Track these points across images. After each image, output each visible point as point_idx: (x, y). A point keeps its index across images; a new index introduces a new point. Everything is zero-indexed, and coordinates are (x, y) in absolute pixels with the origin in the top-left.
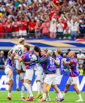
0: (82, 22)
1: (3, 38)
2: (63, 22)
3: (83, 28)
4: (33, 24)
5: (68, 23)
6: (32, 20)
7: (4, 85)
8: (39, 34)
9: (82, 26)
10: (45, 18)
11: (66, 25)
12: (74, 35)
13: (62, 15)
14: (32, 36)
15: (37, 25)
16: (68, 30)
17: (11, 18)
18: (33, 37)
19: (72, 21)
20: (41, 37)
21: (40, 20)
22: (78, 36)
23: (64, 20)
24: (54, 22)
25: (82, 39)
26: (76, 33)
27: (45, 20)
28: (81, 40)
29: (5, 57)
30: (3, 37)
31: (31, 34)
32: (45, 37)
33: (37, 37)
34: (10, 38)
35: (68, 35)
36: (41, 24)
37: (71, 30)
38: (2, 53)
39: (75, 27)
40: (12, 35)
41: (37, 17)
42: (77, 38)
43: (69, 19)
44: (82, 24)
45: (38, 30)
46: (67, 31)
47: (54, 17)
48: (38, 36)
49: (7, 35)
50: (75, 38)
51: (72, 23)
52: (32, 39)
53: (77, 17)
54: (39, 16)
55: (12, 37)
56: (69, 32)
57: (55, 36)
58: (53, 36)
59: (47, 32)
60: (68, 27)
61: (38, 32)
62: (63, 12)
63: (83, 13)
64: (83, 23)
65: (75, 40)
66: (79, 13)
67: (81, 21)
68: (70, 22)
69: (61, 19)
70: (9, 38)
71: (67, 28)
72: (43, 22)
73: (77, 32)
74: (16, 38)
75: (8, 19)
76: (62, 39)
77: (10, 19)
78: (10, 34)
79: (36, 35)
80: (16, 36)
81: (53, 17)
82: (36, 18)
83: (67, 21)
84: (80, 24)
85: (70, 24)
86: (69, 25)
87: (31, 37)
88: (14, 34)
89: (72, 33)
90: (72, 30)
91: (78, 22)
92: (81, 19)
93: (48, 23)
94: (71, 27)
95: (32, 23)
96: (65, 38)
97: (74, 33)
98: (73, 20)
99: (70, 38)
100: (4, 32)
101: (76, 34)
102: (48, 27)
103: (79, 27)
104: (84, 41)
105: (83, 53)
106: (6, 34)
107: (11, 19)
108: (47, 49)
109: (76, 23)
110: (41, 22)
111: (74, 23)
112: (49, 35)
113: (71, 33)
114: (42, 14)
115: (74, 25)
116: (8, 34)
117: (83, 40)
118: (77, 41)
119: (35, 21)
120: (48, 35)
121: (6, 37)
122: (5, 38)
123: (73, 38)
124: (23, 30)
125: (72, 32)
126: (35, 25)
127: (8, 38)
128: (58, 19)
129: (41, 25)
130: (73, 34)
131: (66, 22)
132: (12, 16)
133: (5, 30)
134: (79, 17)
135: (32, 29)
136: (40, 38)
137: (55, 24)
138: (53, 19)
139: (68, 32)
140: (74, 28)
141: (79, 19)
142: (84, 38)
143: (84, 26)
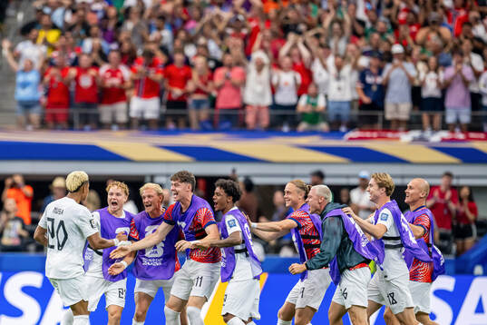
0: (370, 64)
1: (63, 129)
3: (375, 88)
4: (182, 73)
5: (317, 68)
6: (178, 58)
8: (204, 113)
9: (369, 80)
10: (228, 51)
12: (338, 116)
14: (176, 120)
16: (316, 96)
17: (93, 50)
18: (182, 123)
19: (331, 61)
20: (210, 126)
22: (356, 119)
24: (260, 67)
25: (372, 131)
26: (346, 107)
27: (228, 59)
28: (368, 134)
30: (65, 125)
32: (227, 125)
33: (195, 125)
34: (92, 130)
35: (314, 117)
36: (213, 70)
37: (326, 96)
38: (60, 188)
39: (342, 83)
40: (97, 116)
41: (197, 46)
42: (351, 126)
43: (321, 51)
44: (372, 74)
45: (198, 97)
46: (312, 100)
47: (262, 47)
48: (200, 122)
49: (81, 116)
50: (343, 129)
51: (333, 69)
52: (176, 132)
53: (352, 47)
54: (202, 41)
55: (100, 126)
56: (321, 103)
57: (265, 121)
58: (257, 119)
59: (235, 104)
60: (317, 87)
61: (198, 104)
62: (296, 25)
63: (373, 30)
64: (374, 70)
65: (343, 134)
66: (359, 29)
67: (364, 62)
68: (325, 67)
69: (289, 55)
70: (87, 127)
71: (311, 89)
72: (219, 64)
73: (351, 103)
74: (115, 127)
75: (83, 54)
76: (294, 133)
77: (89, 55)
78: (92, 111)
79: (193, 114)
80: (114, 122)
81: (257, 44)
82: (190, 51)
83: (313, 59)
84: (363, 74)
85: (324, 74)
86: (320, 75)
87: (171, 126)
88: (105, 112)
89: (331, 107)
90: (331, 98)
91: (355, 66)
92: (365, 54)
94: (327, 83)
95: (179, 70)
96: (303, 126)
97: (339, 109)
98: (337, 55)
99: (323, 126)
100: (68, 104)
101: (345, 112)
103: (360, 86)
104: (379, 137)
106: (75, 112)
107: (95, 56)
108: (234, 171)
109: (347, 70)
110: (212, 64)
111: (339, 68)
112: (245, 115)
113: (327, 108)
114: (214, 33)
115: (338, 78)
116: (84, 111)
117: (375, 135)
118: (350, 139)
119: (187, 62)
120: (236, 115)
121: (77, 125)
122: (71, 126)
123: (336, 127)
125: (334, 102)
126: (188, 77)
127: (82, 130)
128: (276, 54)
129: (211, 78)
130: (336, 112)
133: (73, 95)
134: (358, 47)
135: (177, 92)
136: (208, 126)
137: (265, 72)
138: (258, 55)
139: (314, 105)
140: (339, 89)
141: (357, 52)
142: (379, 126)
143: (379, 80)
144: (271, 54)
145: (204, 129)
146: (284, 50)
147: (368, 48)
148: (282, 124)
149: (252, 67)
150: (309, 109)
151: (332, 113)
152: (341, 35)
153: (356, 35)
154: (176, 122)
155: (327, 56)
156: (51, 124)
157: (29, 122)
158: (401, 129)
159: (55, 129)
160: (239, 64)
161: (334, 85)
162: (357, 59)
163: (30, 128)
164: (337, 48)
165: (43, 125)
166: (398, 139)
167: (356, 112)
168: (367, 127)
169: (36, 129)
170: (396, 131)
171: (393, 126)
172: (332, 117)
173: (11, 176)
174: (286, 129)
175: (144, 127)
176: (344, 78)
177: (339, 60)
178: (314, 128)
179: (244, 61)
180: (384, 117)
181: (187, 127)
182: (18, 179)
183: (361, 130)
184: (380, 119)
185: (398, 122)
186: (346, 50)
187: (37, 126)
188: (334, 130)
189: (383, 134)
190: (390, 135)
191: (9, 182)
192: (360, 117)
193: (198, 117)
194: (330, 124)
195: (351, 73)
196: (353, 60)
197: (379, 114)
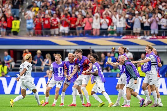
1: (40, 36)
2: (107, 18)
4: (74, 20)
5: (113, 18)
6: (73, 15)
7: (41, 89)
8: (81, 31)
9: (129, 21)
10: (88, 13)
11: (111, 20)
12: (120, 32)
13: (106, 9)
14: (72, 33)
15: (78, 20)
16: (113, 26)
18: (74, 34)
19: (117, 16)
20: (83, 35)
21: (82, 15)
22: (125, 33)
23: (109, 15)
24: (97, 18)
25: (130, 36)
26: (122, 29)
27: (88, 16)
28: (128, 37)
29: (42, 57)
30: (41, 35)
31: (71, 31)
32: (87, 35)
33: (78, 35)
34: (48, 36)
35: (113, 32)
36: (83, 19)
37: (116, 26)
38: (39, 53)
39: (121, 22)
40: (50, 32)
41: (79, 12)
42: (124, 35)
43: (114, 13)
44: (130, 20)
45: (79, 26)
46: (112, 27)
48: (80, 34)
49: (45, 32)
50: (121, 35)
51: (118, 18)
52: (73, 37)
53: (124, 12)
54: (80, 10)
56: (115, 28)
57: (98, 33)
58: (96, 33)
59: (90, 28)
60: (113, 23)
61: (79, 29)
62: (107, 6)
63: (129, 7)
64: (130, 18)
65: (121, 37)
66: (125, 7)
67: (127, 16)
68: (116, 17)
69: (105, 14)
70: (47, 35)
71: (112, 24)
72: (85, 17)
73: (124, 28)
74: (55, 35)
75: (46, 14)
76: (107, 37)
78: (48, 31)
79: (77, 31)
80: (55, 34)
81: (96, 11)
82: (77, 13)
84: (127, 20)
85: (116, 19)
86: (114, 20)
87: (71, 35)
89: (118, 29)
90: (118, 26)
91: (125, 17)
92: (127, 14)
93: (90, 19)
95: (74, 19)
96: (109, 35)
97: (120, 30)
98: (119, 14)
99: (115, 35)
100: (41, 29)
101: (122, 31)
102: (91, 23)
103: (126, 23)
104: (132, 38)
105: (130, 52)
106: (43, 31)
108: (90, 48)
109: (122, 18)
110: (83, 17)
111: (120, 18)
112: (92, 32)
113: (116, 29)
114: (84, 8)
115: (120, 21)
117: (130, 37)
118: (123, 38)
119: (76, 16)
121: (44, 35)
122: (42, 35)
123: (119, 35)
124: (65, 26)
125: (118, 28)
126: (76, 21)
127: (45, 36)
128: (102, 14)
129: (83, 21)
130: (119, 31)
131: (111, 17)
132: (50, 11)
133: (43, 26)
134: (125, 12)
135: (73, 25)
136: (82, 35)
137: (98, 19)
139: (113, 29)
140: (120, 24)
141: (125, 13)
142: (132, 34)
143: (132, 21)
144: (100, 14)
146: (104, 13)
147: (128, 12)
148: (103, 34)
149: (94, 18)
150: (111, 30)
151: (118, 31)
152: (120, 8)
153: (125, 8)
154: (73, 34)
155: (116, 14)
156: (36, 35)
157: (30, 34)
158: (138, 35)
159: (38, 36)
160: (91, 17)
161: (118, 23)
162: (125, 15)
163: (30, 36)
164: (119, 12)
165: (34, 35)
166: (137, 38)
167: (125, 30)
168: (128, 35)
169: (32, 36)
170: (136, 36)
171: (136, 35)
173: (25, 50)
174: (104, 36)
175: (63, 35)
176: (121, 21)
177: (120, 16)
178: (113, 35)
179: (92, 16)
180: (133, 32)
182: (27, 51)
183: (126, 36)
184: (132, 32)
185: (137, 33)
186: (122, 13)
187: (33, 35)
189: (133, 37)
190: (135, 37)
191: (24, 51)
192: (126, 32)
193: (79, 32)
194: (117, 34)
195: (123, 19)
196: (124, 15)
197: (132, 31)
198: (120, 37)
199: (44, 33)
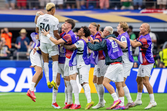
1: (24, 9)
12: (138, 3)
14: (71, 5)
18: (73, 7)
25: (151, 9)
28: (150, 11)
30: (25, 7)
31: (69, 2)
32: (92, 7)
33: (79, 7)
40: (39, 4)
42: (143, 7)
48: (81, 6)
50: (140, 9)
52: (71, 10)
57: (107, 6)
70: (34, 8)
76: (119, 10)
79: (78, 3)
87: (69, 8)
88: (42, 2)
96: (123, 8)
99: (131, 7)
104: (154, 12)
112: (99, 3)
116: (33, 2)
117: (153, 11)
118: (142, 13)
121: (30, 7)
122: (27, 8)
127: (32, 9)
130: (137, 1)
136: (84, 8)
142: (154, 7)
145: (82, 9)
148: (114, 7)
150: (125, 0)
151: (135, 2)
154: (71, 6)
156: (20, 7)
157: (10, 6)
158: (164, 8)
159: (21, 9)
163: (11, 8)
165: (16, 7)
166: (162, 12)
168: (149, 8)
169: (13, 9)
170: (161, 9)
171: (160, 7)
172: (135, 4)
173: (3, 28)
174: (116, 9)
178: (127, 8)
180: (156, 3)
181: (76, 8)
182: (6, 30)
183: (147, 9)
184: (155, 4)
185: (162, 6)
187: (14, 8)
188: (136, 9)
189: (156, 11)
190: (159, 11)
191: (2, 31)
192: (146, 4)
193: (80, 3)
194: (134, 7)
197: (155, 2)
198: (139, 11)
199: (30, 5)
